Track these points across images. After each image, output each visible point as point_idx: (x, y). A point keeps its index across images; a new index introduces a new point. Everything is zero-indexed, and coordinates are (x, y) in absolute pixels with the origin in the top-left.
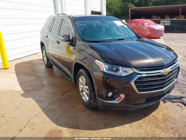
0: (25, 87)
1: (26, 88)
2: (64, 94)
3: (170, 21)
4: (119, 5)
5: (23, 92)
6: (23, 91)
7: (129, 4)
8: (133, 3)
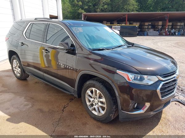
0: (6, 109)
1: (8, 111)
2: (63, 110)
3: (120, 27)
4: (69, 10)
5: (8, 117)
6: (6, 115)
7: (79, 10)
8: (82, 9)
